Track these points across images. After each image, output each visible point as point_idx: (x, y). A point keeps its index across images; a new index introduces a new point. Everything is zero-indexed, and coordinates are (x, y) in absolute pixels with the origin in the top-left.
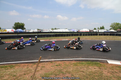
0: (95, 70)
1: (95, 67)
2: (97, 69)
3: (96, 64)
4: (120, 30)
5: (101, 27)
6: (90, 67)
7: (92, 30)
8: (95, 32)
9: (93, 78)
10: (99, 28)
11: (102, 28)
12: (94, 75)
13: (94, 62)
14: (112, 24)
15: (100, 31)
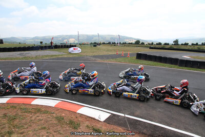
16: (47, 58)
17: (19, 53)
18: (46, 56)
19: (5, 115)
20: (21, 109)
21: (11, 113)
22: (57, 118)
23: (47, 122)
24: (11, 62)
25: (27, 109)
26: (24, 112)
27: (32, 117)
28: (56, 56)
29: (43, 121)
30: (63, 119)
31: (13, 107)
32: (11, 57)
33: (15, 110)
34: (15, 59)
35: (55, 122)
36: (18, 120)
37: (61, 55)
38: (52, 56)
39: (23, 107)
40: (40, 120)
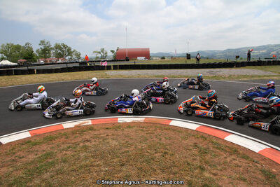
16: (245, 79)
17: (208, 70)
18: (244, 76)
19: (195, 145)
20: (213, 142)
21: (202, 145)
22: (263, 171)
23: (247, 171)
25: (219, 144)
26: (217, 148)
27: (226, 158)
28: (259, 76)
29: (241, 169)
30: (274, 177)
31: (202, 137)
33: (206, 142)
35: (260, 177)
37: (268, 76)
38: (253, 76)
39: (215, 140)
40: (237, 166)
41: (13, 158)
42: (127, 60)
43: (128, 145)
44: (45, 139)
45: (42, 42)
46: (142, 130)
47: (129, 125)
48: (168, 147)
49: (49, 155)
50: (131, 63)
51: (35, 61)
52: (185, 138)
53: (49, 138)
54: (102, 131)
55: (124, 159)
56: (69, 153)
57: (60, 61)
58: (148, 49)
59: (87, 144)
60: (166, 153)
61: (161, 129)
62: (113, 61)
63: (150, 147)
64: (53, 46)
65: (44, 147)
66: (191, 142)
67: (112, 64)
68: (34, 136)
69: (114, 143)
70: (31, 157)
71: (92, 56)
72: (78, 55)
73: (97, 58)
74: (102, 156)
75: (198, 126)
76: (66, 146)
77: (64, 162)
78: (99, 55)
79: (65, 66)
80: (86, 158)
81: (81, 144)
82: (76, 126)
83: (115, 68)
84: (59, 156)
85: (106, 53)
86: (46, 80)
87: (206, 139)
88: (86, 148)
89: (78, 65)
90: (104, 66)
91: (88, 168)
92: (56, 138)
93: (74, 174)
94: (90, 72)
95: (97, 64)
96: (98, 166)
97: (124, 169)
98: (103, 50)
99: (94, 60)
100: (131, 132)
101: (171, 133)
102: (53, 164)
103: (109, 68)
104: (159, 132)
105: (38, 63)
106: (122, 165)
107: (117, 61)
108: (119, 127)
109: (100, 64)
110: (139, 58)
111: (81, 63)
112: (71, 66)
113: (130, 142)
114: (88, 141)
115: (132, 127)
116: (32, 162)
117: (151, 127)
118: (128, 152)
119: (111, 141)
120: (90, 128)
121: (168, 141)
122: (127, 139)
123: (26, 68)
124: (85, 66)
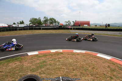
0: (16, 65)
1: (15, 63)
2: (18, 64)
3: (16, 59)
4: (38, 24)
5: (20, 22)
6: (10, 64)
7: (10, 25)
8: (14, 27)
9: (13, 73)
10: (19, 23)
11: (22, 23)
12: (15, 70)
13: (14, 58)
14: (31, 19)
15: (20, 26)
17: (119, 32)
19: (109, 67)
20: (118, 67)
21: (112, 67)
24: (114, 37)
26: (120, 70)
31: (113, 63)
32: (114, 34)
33: (114, 66)
34: (116, 36)
36: (116, 73)
39: (119, 66)
41: (32, 61)
42: (79, 26)
43: (77, 62)
44: (43, 55)
45: (45, 17)
46: (84, 57)
47: (78, 54)
48: (95, 65)
49: (44, 62)
50: (81, 27)
51: (42, 25)
52: (103, 63)
53: (45, 55)
54: (66, 55)
55: (75, 68)
56: (52, 62)
57: (51, 25)
58: (89, 21)
59: (60, 59)
60: (94, 68)
61: (92, 57)
62: (73, 26)
63: (87, 64)
64: (49, 19)
65: (43, 58)
66: (106, 65)
67: (72, 27)
68: (40, 54)
69: (71, 60)
70: (38, 62)
71: (64, 24)
72: (59, 23)
73: (66, 24)
74: (65, 65)
75: (111, 58)
76: (51, 59)
77: (50, 65)
78: (67, 23)
79: (53, 27)
80: (59, 65)
81: (57, 59)
82: (56, 52)
83: (74, 29)
84: (48, 63)
85: (70, 23)
86: (45, 32)
87: (114, 64)
88: (59, 61)
89: (58, 27)
90: (69, 28)
91: (59, 69)
92: (48, 55)
93: (54, 70)
94: (63, 30)
95: (66, 27)
96: (63, 69)
97: (74, 72)
98: (69, 21)
99: (65, 25)
100: (79, 57)
101: (97, 60)
102: (46, 65)
103: (71, 29)
104: (91, 58)
105: (43, 26)
106: (74, 70)
107: (75, 26)
108: (74, 54)
109: (67, 27)
110: (85, 25)
111: (59, 26)
112: (55, 27)
113: (78, 61)
114: (60, 58)
115: (79, 55)
116: (38, 64)
117: (88, 56)
118: (77, 65)
119: (70, 59)
120: (62, 53)
121: (95, 63)
122: (77, 60)
123: (38, 27)
124: (61, 28)
